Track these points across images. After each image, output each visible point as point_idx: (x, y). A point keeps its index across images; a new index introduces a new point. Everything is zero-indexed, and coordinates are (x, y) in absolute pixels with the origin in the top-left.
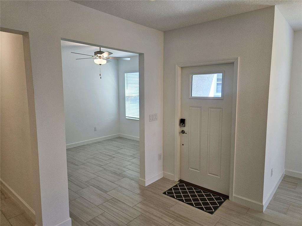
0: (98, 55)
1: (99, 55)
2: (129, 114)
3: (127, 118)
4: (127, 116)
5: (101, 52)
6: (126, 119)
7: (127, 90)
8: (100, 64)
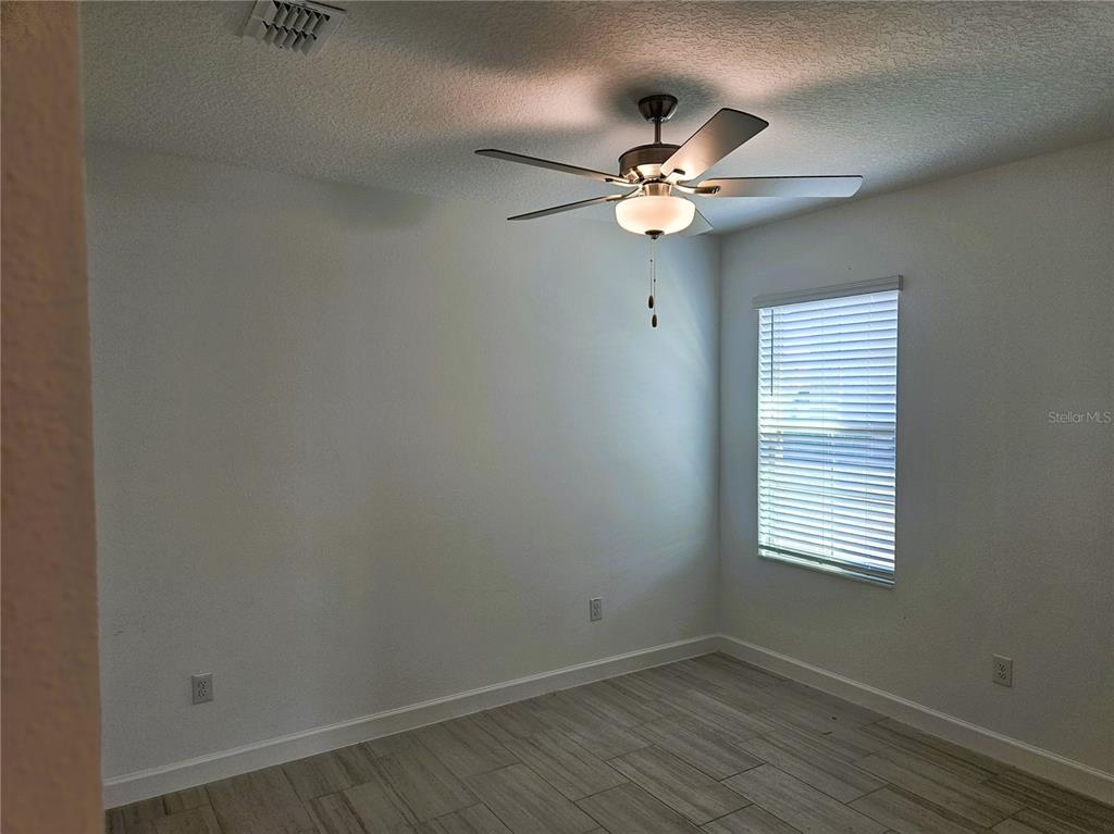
0: (642, 168)
1: (647, 170)
2: (776, 533)
3: (764, 553)
4: (764, 544)
5: (658, 152)
6: (762, 558)
7: (769, 399)
8: (654, 234)
